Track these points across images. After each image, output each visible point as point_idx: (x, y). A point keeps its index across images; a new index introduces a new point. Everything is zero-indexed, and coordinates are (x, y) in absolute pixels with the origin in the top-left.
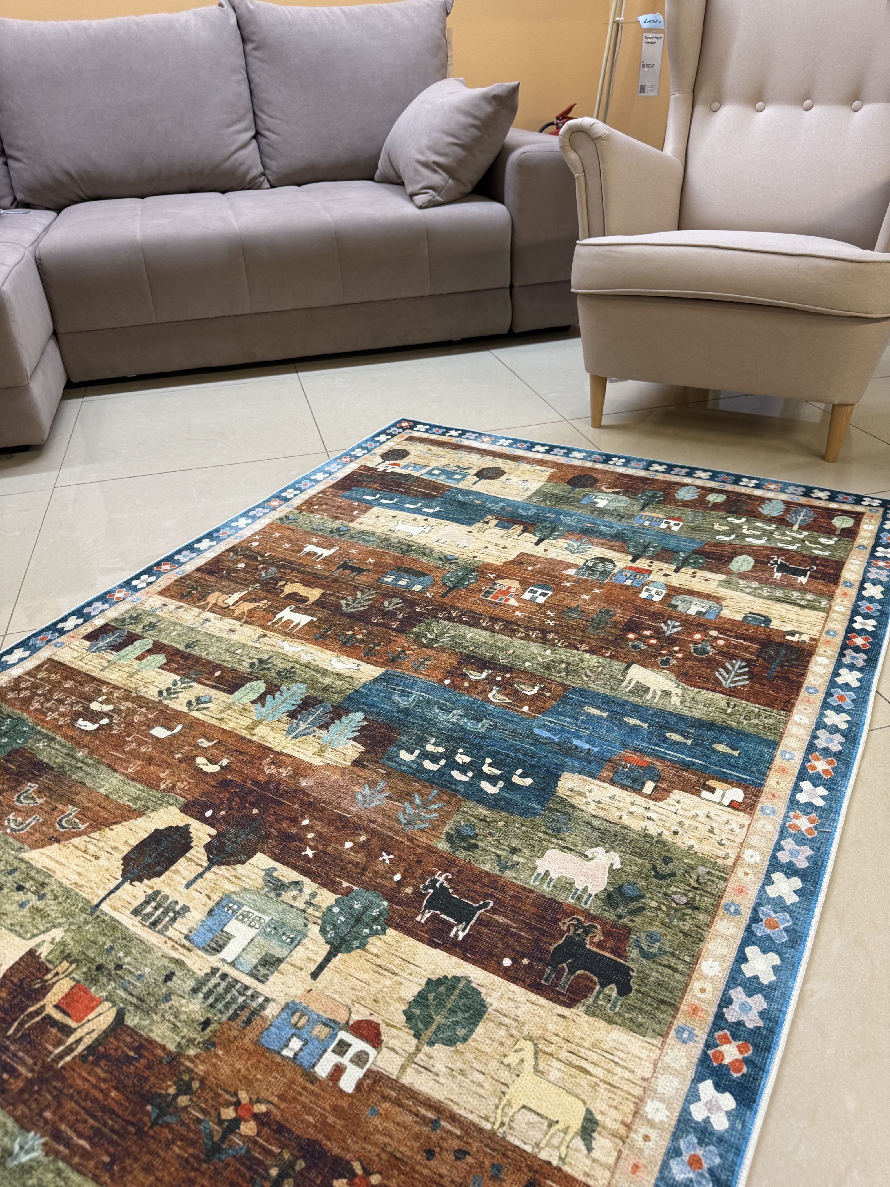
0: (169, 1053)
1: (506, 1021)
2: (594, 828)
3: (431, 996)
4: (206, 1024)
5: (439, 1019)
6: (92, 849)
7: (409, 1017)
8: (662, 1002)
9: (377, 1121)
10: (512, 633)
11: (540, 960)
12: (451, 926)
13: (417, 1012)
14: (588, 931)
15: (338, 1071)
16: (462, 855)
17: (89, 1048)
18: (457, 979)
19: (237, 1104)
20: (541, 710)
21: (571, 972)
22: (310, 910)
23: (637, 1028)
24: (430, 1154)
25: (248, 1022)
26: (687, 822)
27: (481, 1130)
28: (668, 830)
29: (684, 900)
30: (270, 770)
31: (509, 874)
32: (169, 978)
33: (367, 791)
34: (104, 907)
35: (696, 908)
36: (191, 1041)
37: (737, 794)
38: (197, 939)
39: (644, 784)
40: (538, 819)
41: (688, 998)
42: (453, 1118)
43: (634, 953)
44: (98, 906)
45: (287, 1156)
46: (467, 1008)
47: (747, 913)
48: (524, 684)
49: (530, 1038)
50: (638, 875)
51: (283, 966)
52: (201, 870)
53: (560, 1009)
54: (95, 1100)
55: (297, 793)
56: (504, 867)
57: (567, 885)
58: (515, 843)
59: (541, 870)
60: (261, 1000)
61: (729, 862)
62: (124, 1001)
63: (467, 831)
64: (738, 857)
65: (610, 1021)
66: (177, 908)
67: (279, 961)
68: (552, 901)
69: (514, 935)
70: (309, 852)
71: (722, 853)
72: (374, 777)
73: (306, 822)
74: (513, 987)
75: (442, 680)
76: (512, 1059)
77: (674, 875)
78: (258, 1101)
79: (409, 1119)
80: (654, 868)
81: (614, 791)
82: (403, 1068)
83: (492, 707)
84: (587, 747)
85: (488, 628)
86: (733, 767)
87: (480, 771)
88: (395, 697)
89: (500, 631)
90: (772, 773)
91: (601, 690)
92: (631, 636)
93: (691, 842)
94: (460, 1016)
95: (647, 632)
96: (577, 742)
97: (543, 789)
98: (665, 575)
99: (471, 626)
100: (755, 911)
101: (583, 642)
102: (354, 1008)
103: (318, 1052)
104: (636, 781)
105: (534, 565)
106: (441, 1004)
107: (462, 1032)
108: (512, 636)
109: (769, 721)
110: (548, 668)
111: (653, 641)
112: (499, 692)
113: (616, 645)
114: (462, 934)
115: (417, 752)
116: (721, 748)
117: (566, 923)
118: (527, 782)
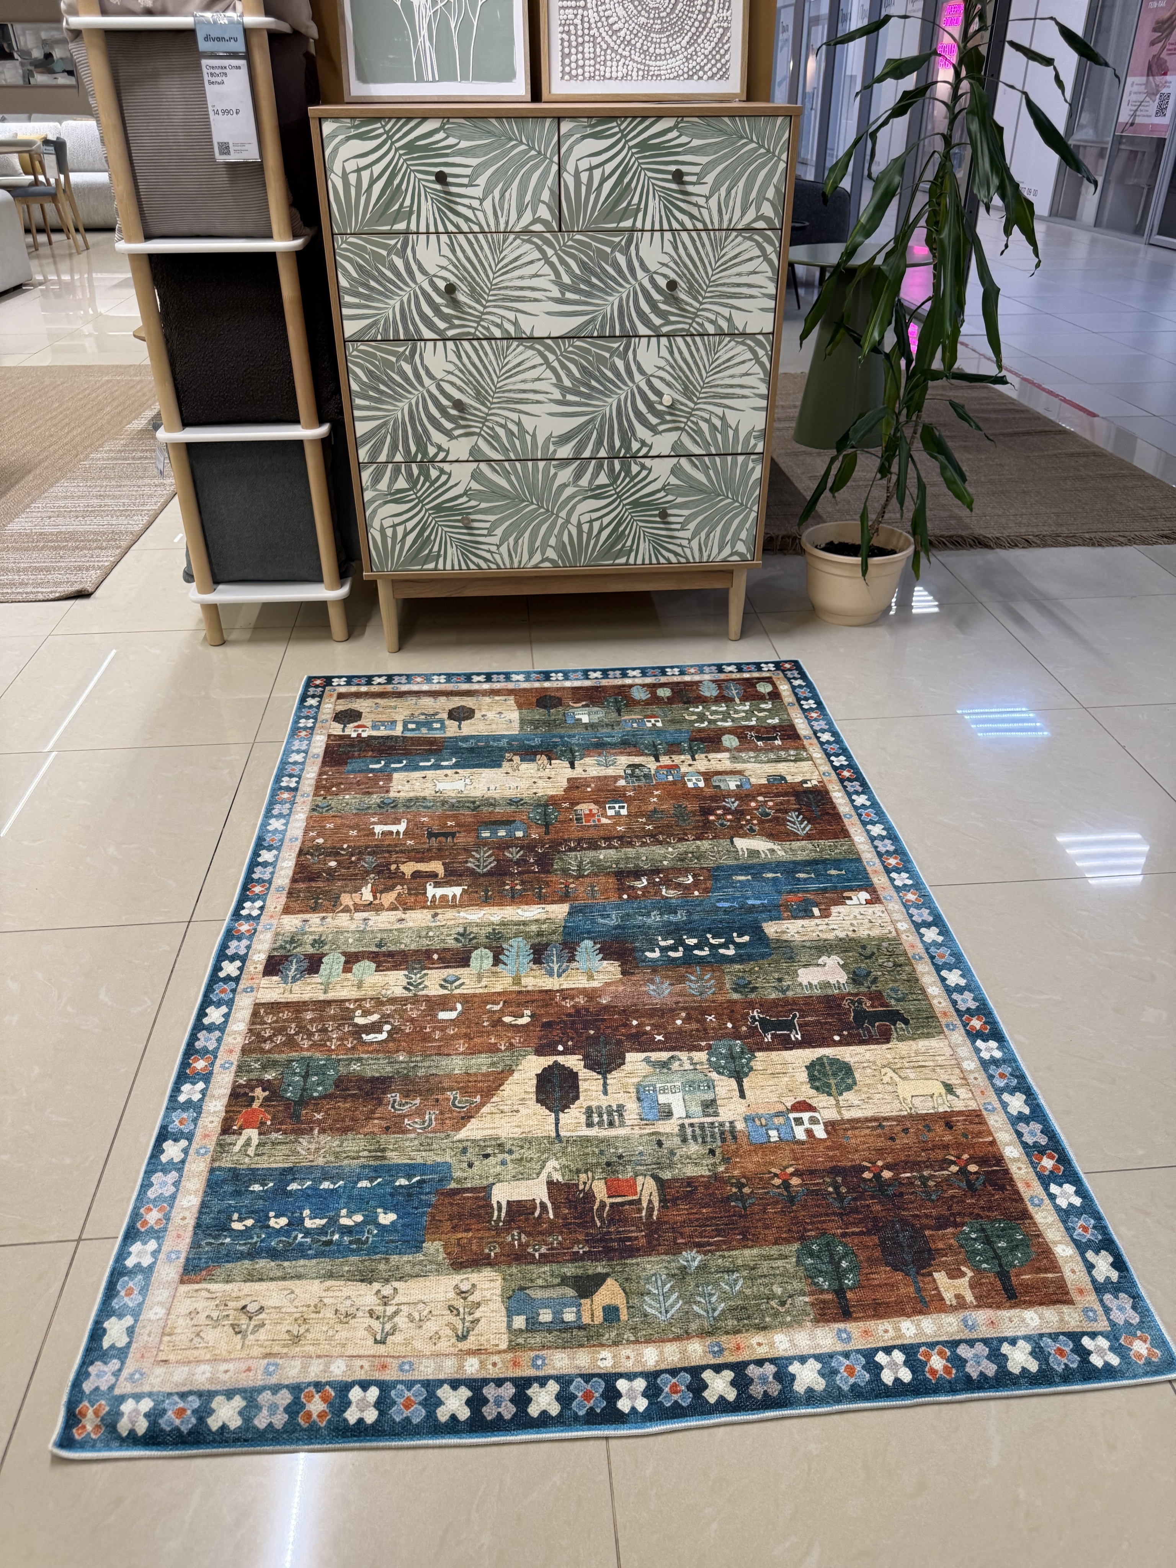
0: (709, 1177)
1: (865, 1065)
2: (810, 948)
3: (816, 1073)
4: (712, 1152)
5: (832, 1082)
6: (506, 1108)
7: (817, 1089)
8: (927, 1018)
9: (853, 1141)
11: (852, 1028)
12: (789, 1036)
13: (817, 1084)
14: (860, 1002)
15: (809, 1132)
16: (753, 996)
17: (660, 1201)
18: (820, 1059)
19: (776, 1175)
20: (706, 890)
21: (873, 1026)
22: (698, 1067)
23: (928, 1036)
24: (893, 1139)
25: (735, 1138)
26: (855, 922)
27: (904, 1116)
28: (849, 931)
29: (891, 964)
30: (568, 1004)
31: (790, 994)
32: (660, 1144)
33: (652, 987)
34: (562, 1134)
35: (900, 966)
36: (714, 1165)
37: (864, 896)
38: (650, 1117)
39: (811, 911)
40: (774, 957)
41: (937, 1010)
42: (886, 1119)
43: (893, 1002)
44: (558, 1135)
45: (828, 1180)
46: (840, 1069)
47: (926, 956)
48: (678, 877)
49: (884, 1066)
50: (856, 961)
51: (718, 1102)
52: (602, 1081)
53: (885, 1046)
54: (698, 1219)
55: (606, 1008)
56: (784, 992)
57: (826, 985)
58: (776, 975)
59: (805, 983)
60: (727, 1124)
61: (894, 934)
62: (648, 1170)
63: (742, 982)
64: (896, 930)
65: (914, 1039)
66: (615, 1108)
67: (714, 1101)
68: (827, 997)
69: (826, 1023)
70: (659, 1038)
71: (886, 931)
72: (647, 977)
73: (635, 1023)
74: (851, 1048)
75: (620, 897)
76: (886, 1079)
77: (873, 954)
78: (786, 1167)
79: (867, 1131)
80: (861, 954)
81: (800, 922)
82: (839, 1113)
83: (674, 901)
84: (758, 902)
85: (610, 847)
86: (849, 880)
87: (711, 944)
88: (601, 921)
89: (622, 846)
90: (871, 876)
91: (731, 862)
92: (712, 818)
93: (866, 932)
94: (841, 1075)
95: (719, 812)
96: (750, 902)
97: (760, 939)
98: (690, 765)
99: (595, 849)
100: (928, 953)
101: (686, 834)
102: (784, 1100)
103: (789, 1130)
104: (805, 911)
105: (589, 786)
106: (825, 1075)
107: (850, 1081)
108: (633, 846)
109: (845, 847)
110: (682, 860)
111: (729, 817)
112: (667, 889)
113: (710, 828)
114: (799, 1037)
115: (657, 949)
116: (833, 872)
117: (845, 1004)
118: (746, 938)
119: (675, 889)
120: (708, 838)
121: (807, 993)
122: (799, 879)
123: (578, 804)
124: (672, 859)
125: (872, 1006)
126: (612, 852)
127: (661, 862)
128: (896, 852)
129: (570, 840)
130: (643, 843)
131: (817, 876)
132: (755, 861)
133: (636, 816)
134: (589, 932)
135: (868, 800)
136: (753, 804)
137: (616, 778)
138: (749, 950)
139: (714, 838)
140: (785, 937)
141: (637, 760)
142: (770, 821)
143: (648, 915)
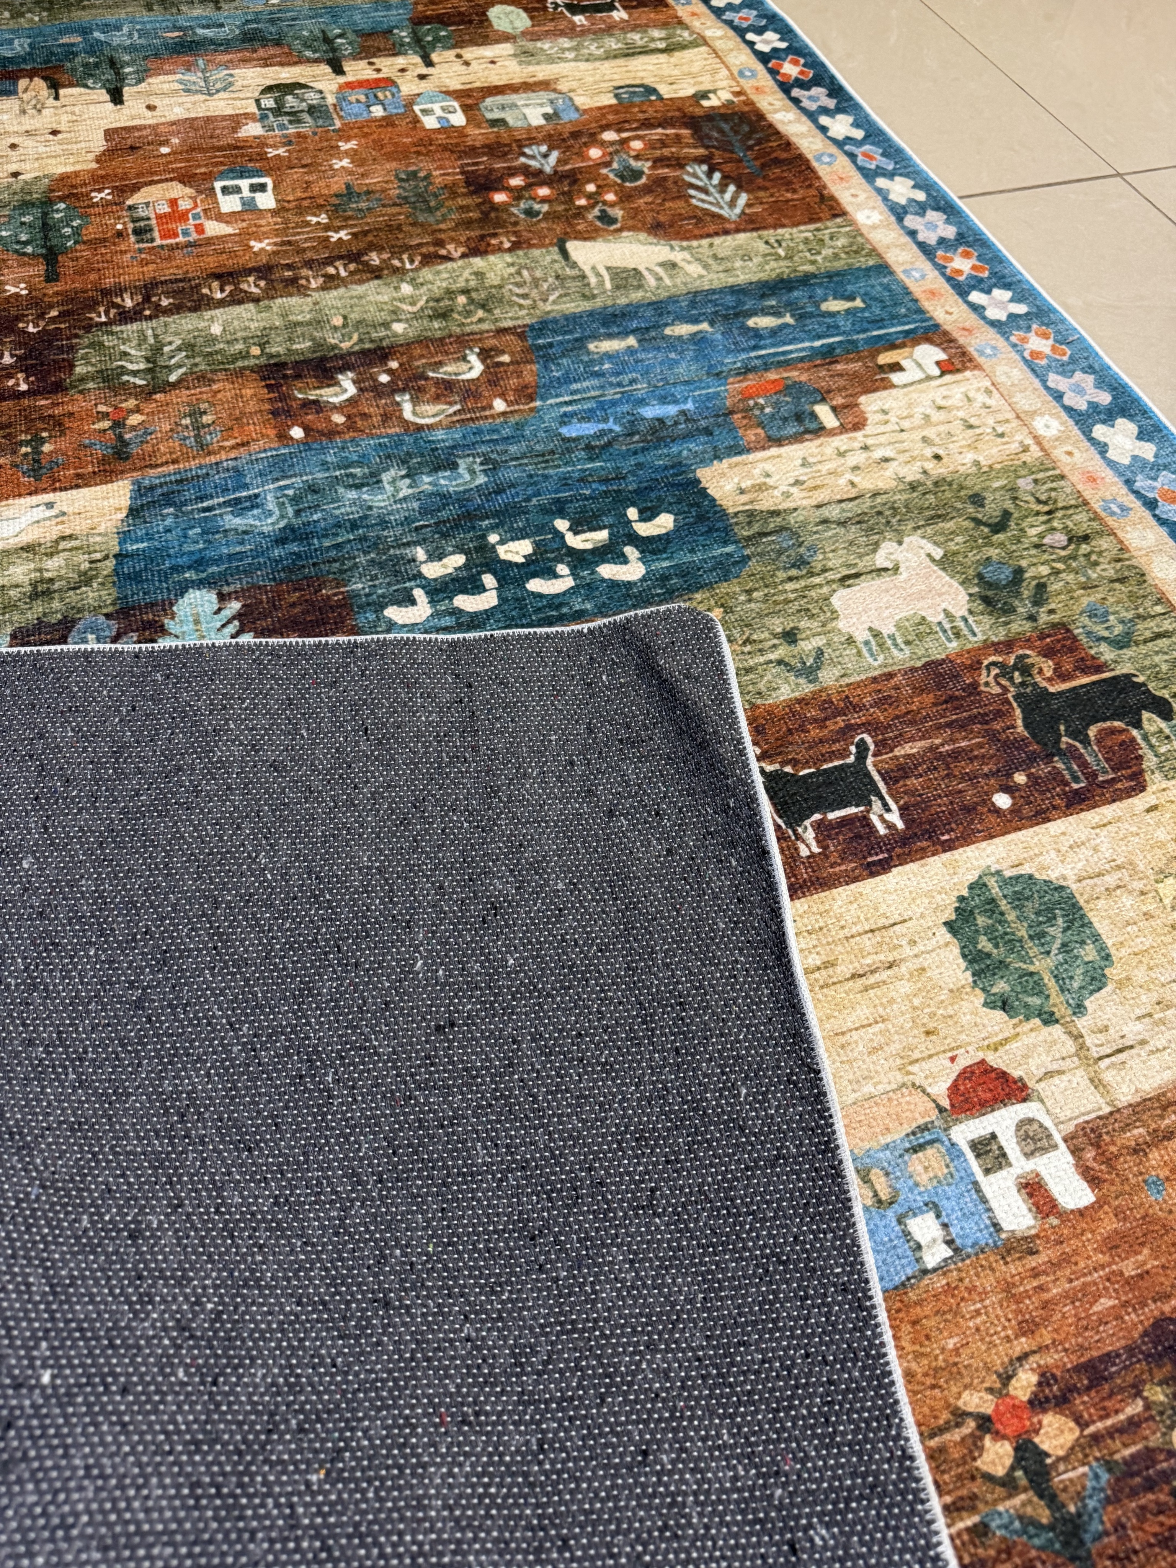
1: (1111, 880)
2: (842, 523)
3: (984, 944)
5: (1042, 965)
7: (1004, 1005)
10: (294, 286)
11: (1032, 760)
12: (864, 820)
13: (1001, 986)
14: (1024, 669)
15: (1035, 1191)
18: (978, 886)
19: (986, 1425)
20: (526, 393)
21: (1086, 742)
26: (930, 433)
28: (923, 458)
29: (1060, 538)
31: (828, 677)
35: (1086, 538)
37: (928, 355)
39: (814, 416)
40: (755, 566)
43: (1107, 653)
45: (1159, 1395)
46: (1048, 914)
47: (1131, 501)
48: (441, 364)
49: (1162, 874)
50: (972, 545)
53: (1139, 802)
56: (810, 672)
57: (920, 628)
58: (778, 624)
59: (861, 635)
61: (1035, 452)
64: (1038, 440)
68: (932, 666)
69: (956, 755)
71: (1014, 447)
74: (1056, 827)
75: (283, 437)
77: (1006, 514)
78: (1006, 1378)
80: (978, 522)
81: (794, 452)
82: (1097, 1082)
83: (440, 435)
84: (672, 410)
85: (237, 299)
86: (878, 323)
87: (572, 552)
88: (232, 521)
89: (270, 293)
90: (926, 305)
91: (573, 306)
92: (500, 197)
93: (969, 457)
94: (1056, 931)
95: (517, 182)
96: (650, 412)
97: (701, 518)
98: (422, 77)
99: (195, 309)
100: (1137, 493)
101: (440, 243)
102: (919, 1077)
103: (970, 1200)
104: (799, 417)
105: (166, 143)
106: (1012, 943)
107: (1089, 952)
108: (303, 291)
109: (841, 242)
110: (444, 315)
111: (544, 191)
112: (415, 401)
113: (500, 223)
114: (895, 818)
115: (419, 594)
116: (834, 305)
117: (988, 681)
118: (665, 523)
119: (437, 399)
120: (500, 249)
121: (875, 665)
122: (756, 333)
123: (136, 188)
124: (416, 316)
125: (1061, 675)
126: (246, 311)
127: (386, 325)
128: (961, 238)
129: (120, 290)
130: (329, 278)
131: (801, 317)
132: (636, 296)
133: (301, 210)
134: (199, 563)
135: (856, 125)
136: (595, 153)
137: (236, 121)
138: (685, 557)
139: (516, 246)
140: (766, 503)
141: (286, 74)
142: (647, 190)
143: (373, 480)
